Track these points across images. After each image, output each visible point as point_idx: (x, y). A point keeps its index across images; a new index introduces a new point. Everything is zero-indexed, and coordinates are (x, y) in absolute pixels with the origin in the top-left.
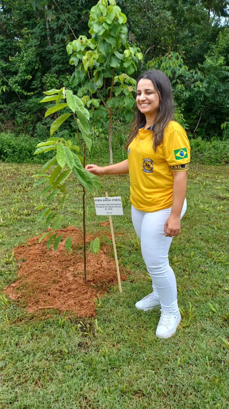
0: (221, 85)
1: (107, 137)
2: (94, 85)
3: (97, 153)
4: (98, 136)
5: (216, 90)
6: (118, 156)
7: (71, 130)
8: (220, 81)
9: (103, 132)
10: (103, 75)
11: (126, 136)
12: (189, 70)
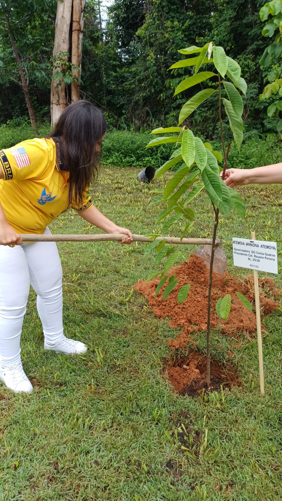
7: (263, 130)
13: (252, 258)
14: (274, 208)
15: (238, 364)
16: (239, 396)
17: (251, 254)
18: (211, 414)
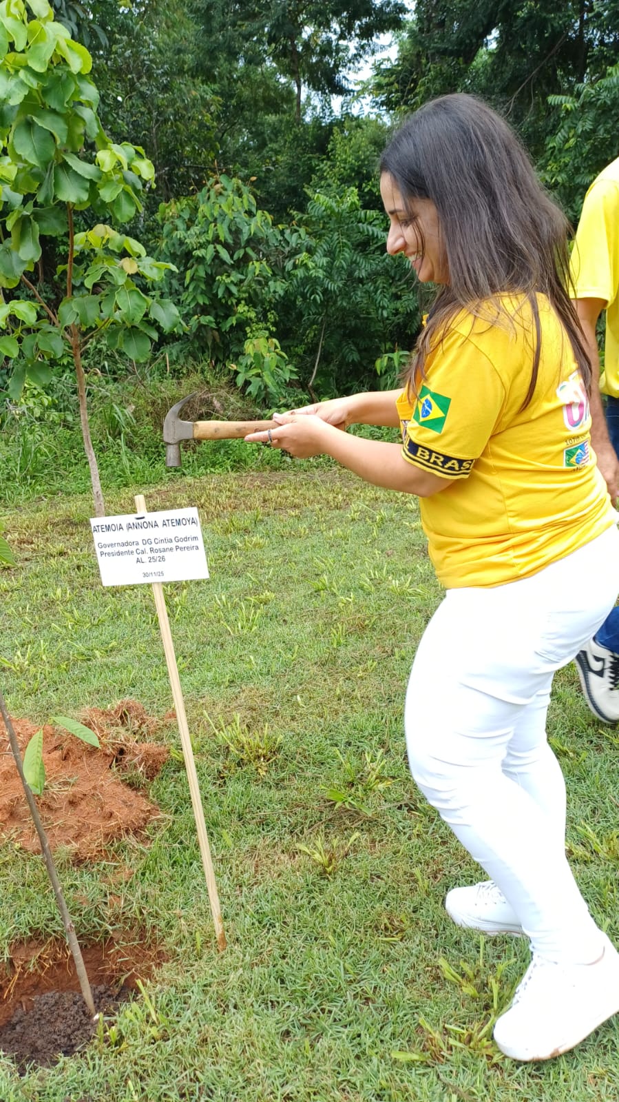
0: (360, 260)
1: (70, 418)
2: (11, 261)
3: (45, 466)
4: (40, 419)
5: (350, 274)
6: (110, 469)
8: (355, 250)
9: (54, 406)
10: (37, 226)
11: (126, 411)
12: (275, 224)
13: (145, 557)
14: (53, 561)
15: (141, 913)
16: (181, 981)
17: (141, 547)
18: (143, 1062)
